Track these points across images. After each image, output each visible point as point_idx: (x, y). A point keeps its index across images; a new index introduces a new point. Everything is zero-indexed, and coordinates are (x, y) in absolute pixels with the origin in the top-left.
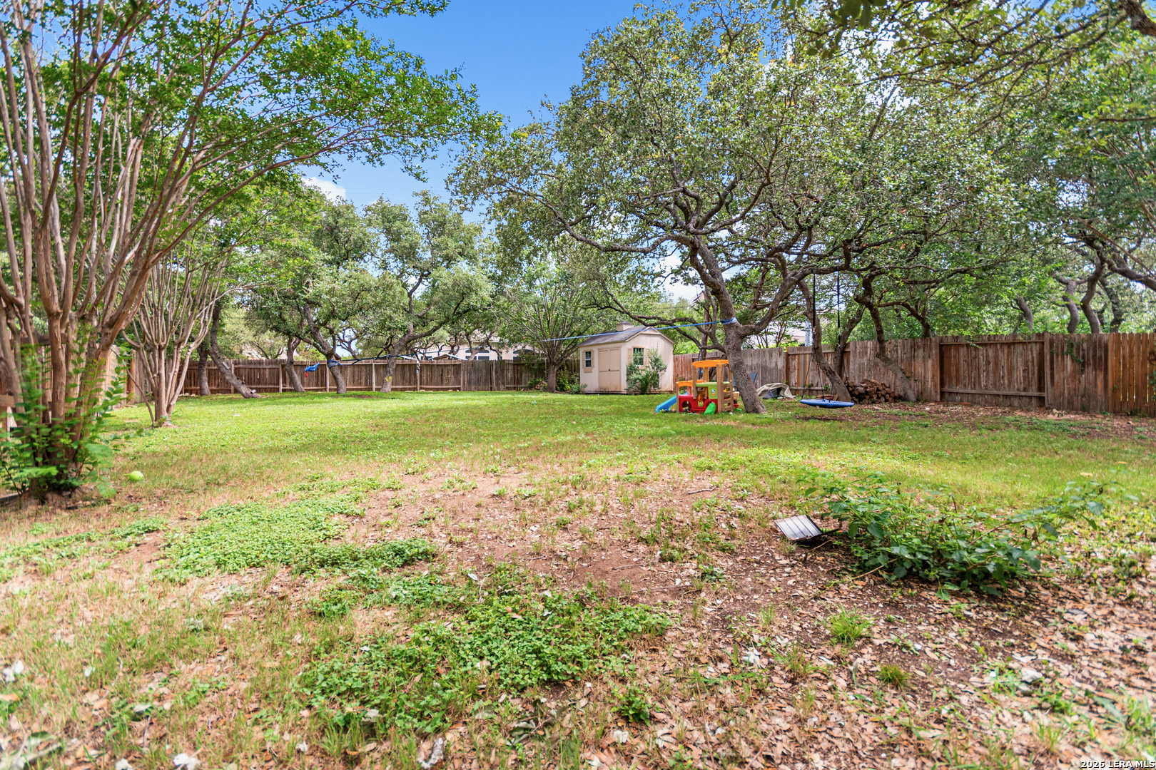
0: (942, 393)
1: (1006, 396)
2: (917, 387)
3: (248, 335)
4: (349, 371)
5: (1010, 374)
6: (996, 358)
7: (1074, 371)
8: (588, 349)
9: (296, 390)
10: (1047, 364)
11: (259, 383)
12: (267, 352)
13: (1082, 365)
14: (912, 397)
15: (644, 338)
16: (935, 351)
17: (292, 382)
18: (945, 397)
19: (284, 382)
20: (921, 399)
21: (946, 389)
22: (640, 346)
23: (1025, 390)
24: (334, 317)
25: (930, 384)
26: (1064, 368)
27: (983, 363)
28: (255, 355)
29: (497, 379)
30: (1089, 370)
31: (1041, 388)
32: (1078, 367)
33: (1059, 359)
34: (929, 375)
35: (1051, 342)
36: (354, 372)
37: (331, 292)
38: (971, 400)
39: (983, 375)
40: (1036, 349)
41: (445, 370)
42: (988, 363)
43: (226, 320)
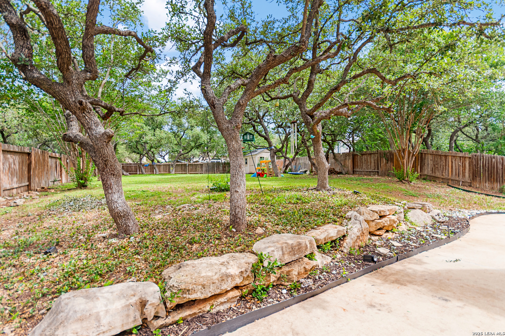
0: (353, 171)
1: (370, 172)
2: (346, 169)
3: (127, 154)
4: (162, 167)
5: (371, 164)
6: (367, 159)
7: (386, 163)
8: (246, 158)
9: (143, 174)
10: (379, 160)
11: (130, 172)
12: (134, 160)
13: (387, 160)
14: (344, 172)
15: (264, 153)
16: (351, 157)
17: (142, 172)
18: (354, 172)
19: (139, 171)
20: (347, 173)
21: (355, 170)
22: (262, 156)
23: (374, 169)
24: (152, 148)
25: (350, 168)
26: (383, 162)
27: (364, 161)
28: (131, 162)
29: (217, 170)
30: (389, 162)
31: (378, 169)
32: (387, 161)
33: (382, 159)
34: (350, 165)
35: (380, 153)
36: (164, 167)
37: (151, 140)
38: (360, 173)
39: (364, 164)
40: (377, 155)
41: (197, 166)
42: (365, 161)
43: (119, 149)
